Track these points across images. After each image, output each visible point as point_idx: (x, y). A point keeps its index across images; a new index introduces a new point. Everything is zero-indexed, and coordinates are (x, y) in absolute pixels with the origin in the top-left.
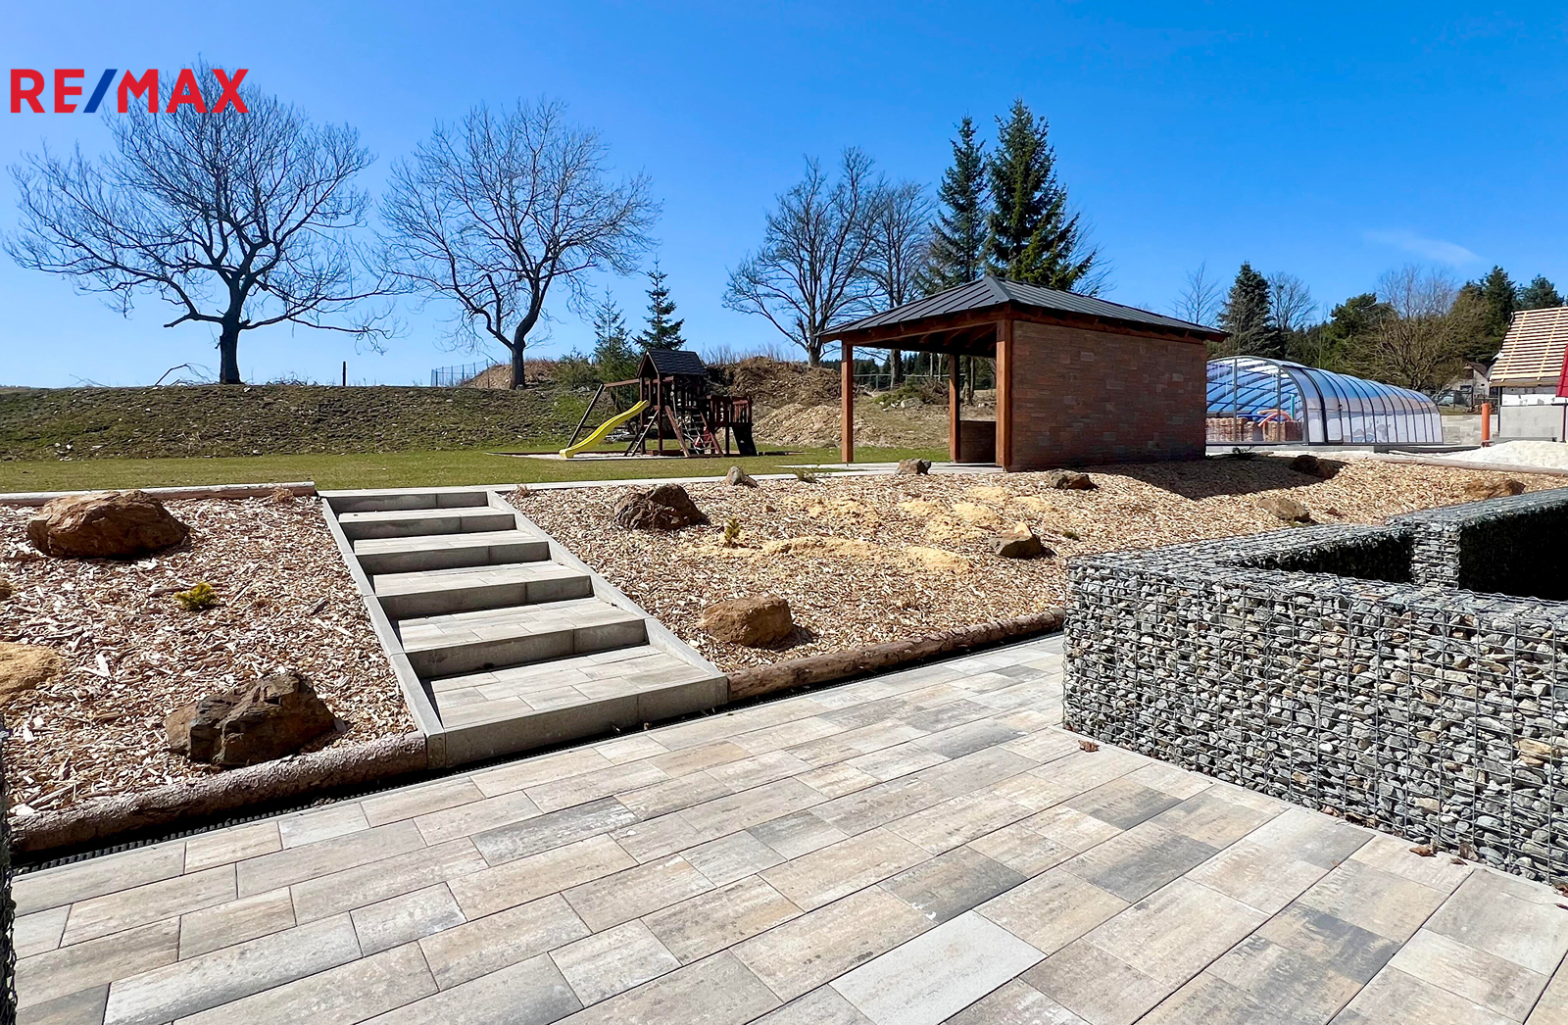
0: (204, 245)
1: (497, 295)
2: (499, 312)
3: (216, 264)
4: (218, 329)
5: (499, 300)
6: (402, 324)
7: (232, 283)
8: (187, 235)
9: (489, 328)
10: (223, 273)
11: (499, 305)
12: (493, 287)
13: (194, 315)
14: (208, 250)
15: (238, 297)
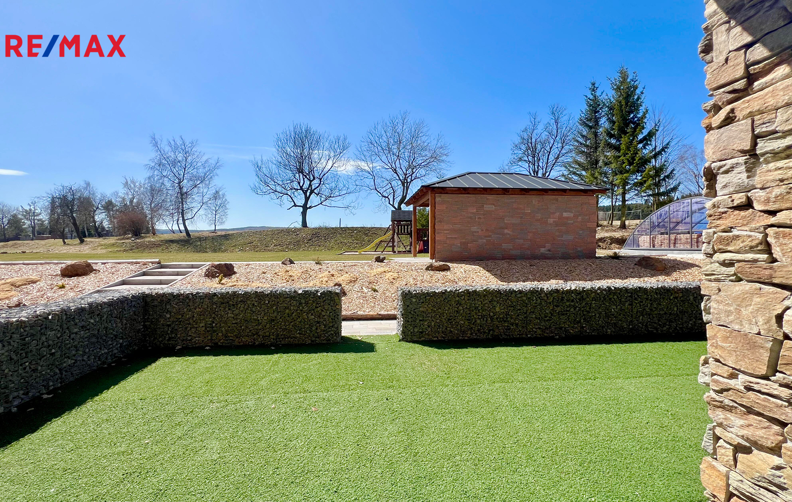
0: (298, 182)
1: (393, 190)
2: (394, 196)
3: (301, 188)
4: (301, 209)
5: (394, 192)
6: (360, 204)
7: (305, 193)
8: (294, 179)
9: (389, 203)
10: (303, 191)
11: (394, 194)
12: (392, 187)
13: (295, 205)
14: (299, 183)
15: (307, 199)
